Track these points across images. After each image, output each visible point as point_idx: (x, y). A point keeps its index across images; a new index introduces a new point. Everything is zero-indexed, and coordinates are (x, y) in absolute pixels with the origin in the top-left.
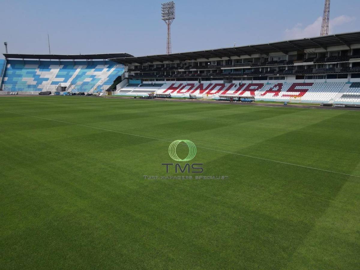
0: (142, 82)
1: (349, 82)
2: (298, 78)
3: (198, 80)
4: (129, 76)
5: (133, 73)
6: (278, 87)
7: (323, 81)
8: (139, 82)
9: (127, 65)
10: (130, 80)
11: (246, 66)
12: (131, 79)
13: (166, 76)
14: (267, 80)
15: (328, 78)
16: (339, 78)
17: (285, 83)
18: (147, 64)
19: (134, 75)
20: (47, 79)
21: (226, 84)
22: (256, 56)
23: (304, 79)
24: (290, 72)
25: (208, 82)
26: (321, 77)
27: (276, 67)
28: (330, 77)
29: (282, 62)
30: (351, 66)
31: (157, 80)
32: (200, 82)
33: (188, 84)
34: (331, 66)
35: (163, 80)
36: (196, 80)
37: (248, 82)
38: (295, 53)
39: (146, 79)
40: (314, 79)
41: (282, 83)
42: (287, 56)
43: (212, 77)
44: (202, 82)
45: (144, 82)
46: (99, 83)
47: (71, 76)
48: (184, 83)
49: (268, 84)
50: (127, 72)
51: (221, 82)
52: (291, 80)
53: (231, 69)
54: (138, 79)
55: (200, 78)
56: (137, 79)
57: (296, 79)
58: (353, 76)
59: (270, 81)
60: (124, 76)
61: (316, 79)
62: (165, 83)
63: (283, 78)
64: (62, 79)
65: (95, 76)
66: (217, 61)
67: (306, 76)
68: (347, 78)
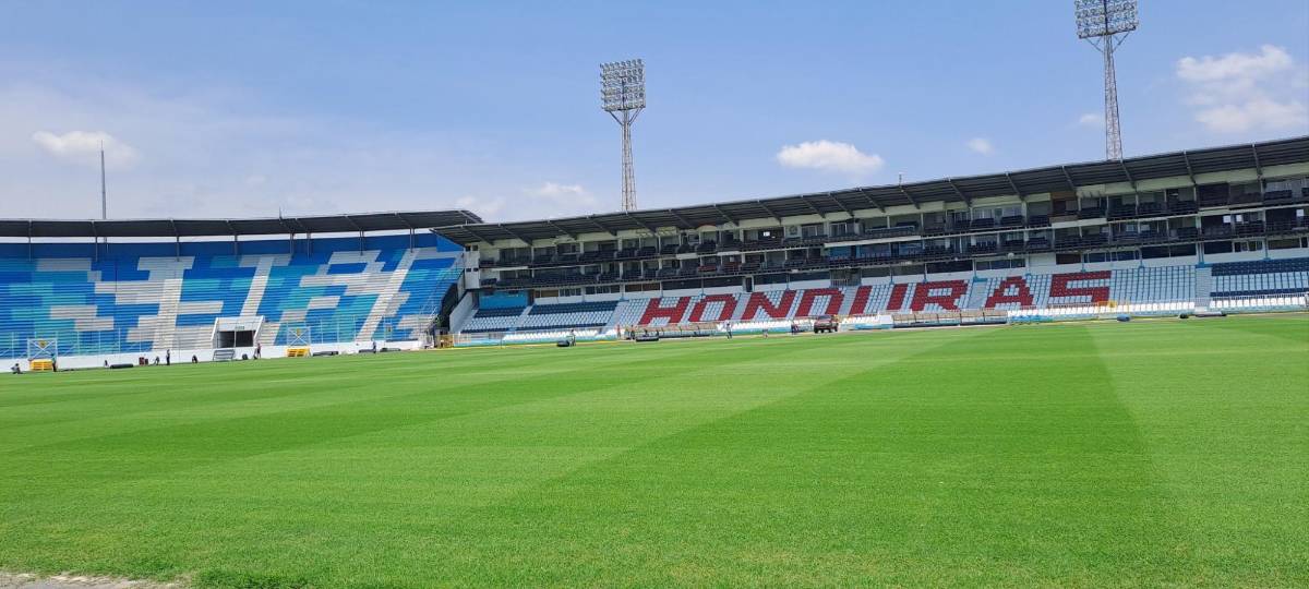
0: (531, 302)
1: (1201, 265)
2: (1061, 260)
3: (744, 283)
4: (483, 282)
5: (495, 273)
6: (1013, 286)
7: (1134, 264)
8: (519, 299)
9: (476, 248)
10: (482, 297)
11: (907, 235)
12: (489, 292)
13: (626, 277)
14: (971, 269)
15: (1144, 257)
16: (1173, 255)
17: (1027, 275)
18: (555, 240)
19: (499, 279)
20: (153, 309)
21: (840, 289)
22: (936, 207)
23: (1079, 262)
24: (1038, 246)
25: (781, 287)
26: (1128, 256)
27: (996, 235)
28: (1149, 253)
29: (1016, 220)
30: (1198, 224)
31: (590, 291)
32: (749, 289)
33: (708, 297)
34: (1146, 228)
35: (616, 289)
36: (736, 282)
37: (913, 280)
38: (1046, 197)
39: (545, 289)
40: (1108, 260)
41: (1020, 278)
42: (1024, 205)
43: (795, 271)
44: (757, 288)
45: (539, 301)
46: (379, 309)
47: (244, 293)
48: (695, 294)
49: (976, 280)
50: (476, 270)
51: (825, 284)
52: (1042, 269)
53: (853, 248)
54: (517, 292)
55: (751, 276)
56: (511, 293)
57: (1058, 263)
58: (1210, 249)
59: (982, 274)
60: (464, 285)
61: (1114, 260)
62: (622, 300)
63: (1020, 263)
64: (216, 306)
65: (344, 288)
66: (803, 225)
67: (1085, 256)
68: (1194, 254)
